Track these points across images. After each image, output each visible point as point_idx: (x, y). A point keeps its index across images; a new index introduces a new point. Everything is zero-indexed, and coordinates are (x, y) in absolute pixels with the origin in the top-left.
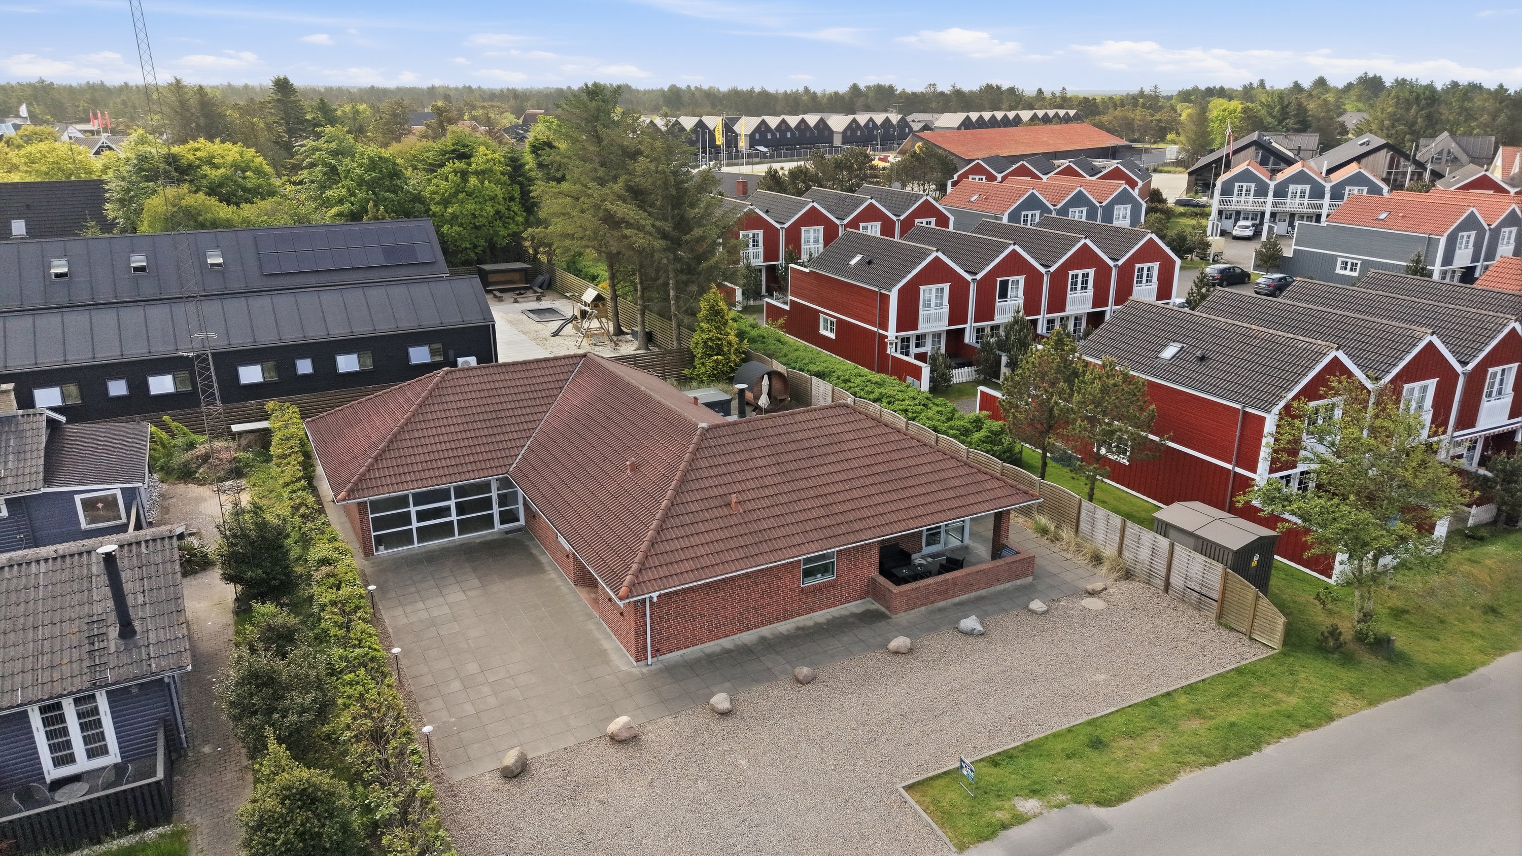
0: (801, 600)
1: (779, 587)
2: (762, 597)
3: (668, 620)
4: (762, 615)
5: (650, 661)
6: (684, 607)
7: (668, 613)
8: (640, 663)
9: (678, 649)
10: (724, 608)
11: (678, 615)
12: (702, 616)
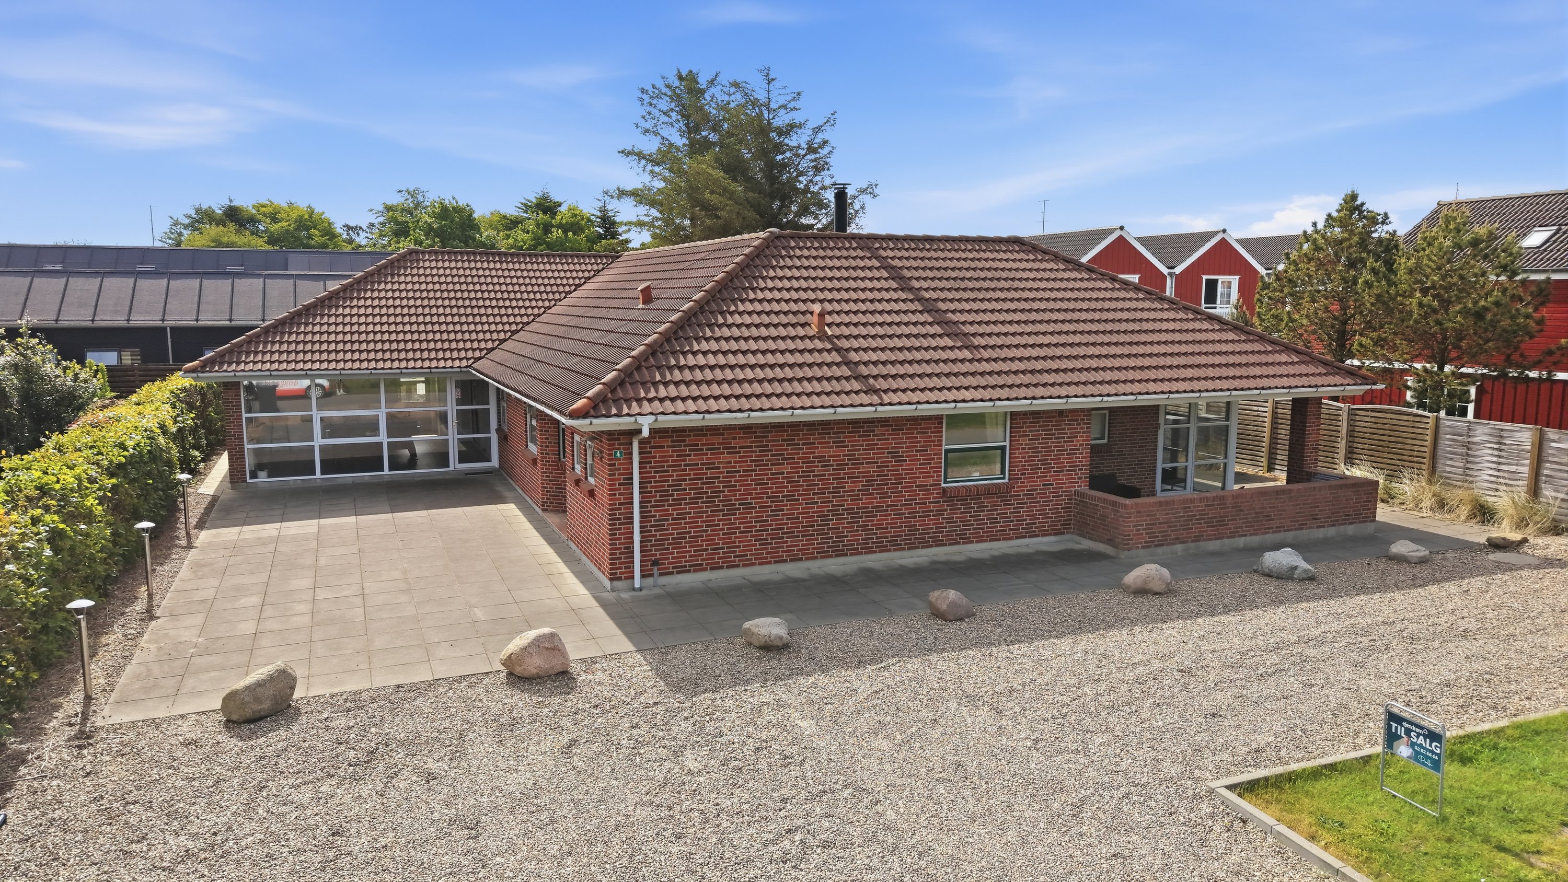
0: (940, 512)
1: (899, 477)
2: (865, 492)
3: (677, 502)
4: (865, 528)
5: (637, 583)
6: (710, 481)
7: (676, 486)
8: (618, 584)
9: (699, 568)
10: (790, 497)
11: (699, 494)
12: (749, 507)
